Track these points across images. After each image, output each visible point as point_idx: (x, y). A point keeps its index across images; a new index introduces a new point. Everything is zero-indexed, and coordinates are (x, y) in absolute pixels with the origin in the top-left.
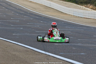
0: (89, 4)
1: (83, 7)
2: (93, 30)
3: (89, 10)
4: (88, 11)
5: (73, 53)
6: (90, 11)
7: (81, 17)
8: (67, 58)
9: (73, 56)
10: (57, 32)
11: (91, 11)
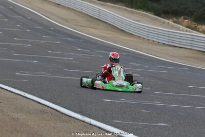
0: (182, 17)
1: (169, 23)
2: (188, 72)
3: (181, 29)
4: (180, 30)
5: (143, 121)
6: (183, 30)
7: (164, 44)
10: (119, 72)
11: (186, 31)
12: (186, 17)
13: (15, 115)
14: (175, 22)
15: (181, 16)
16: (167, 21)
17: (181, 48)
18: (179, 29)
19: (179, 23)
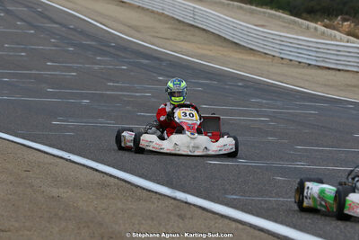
0: (339, 18)
1: (316, 29)
3: (338, 38)
4: (337, 41)
5: (278, 195)
6: (341, 40)
7: (309, 65)
8: (253, 214)
9: (274, 206)
11: (348, 42)
12: (347, 17)
13: (55, 192)
14: (326, 26)
15: (337, 16)
16: (312, 25)
17: (339, 70)
18: (334, 38)
19: (334, 28)
